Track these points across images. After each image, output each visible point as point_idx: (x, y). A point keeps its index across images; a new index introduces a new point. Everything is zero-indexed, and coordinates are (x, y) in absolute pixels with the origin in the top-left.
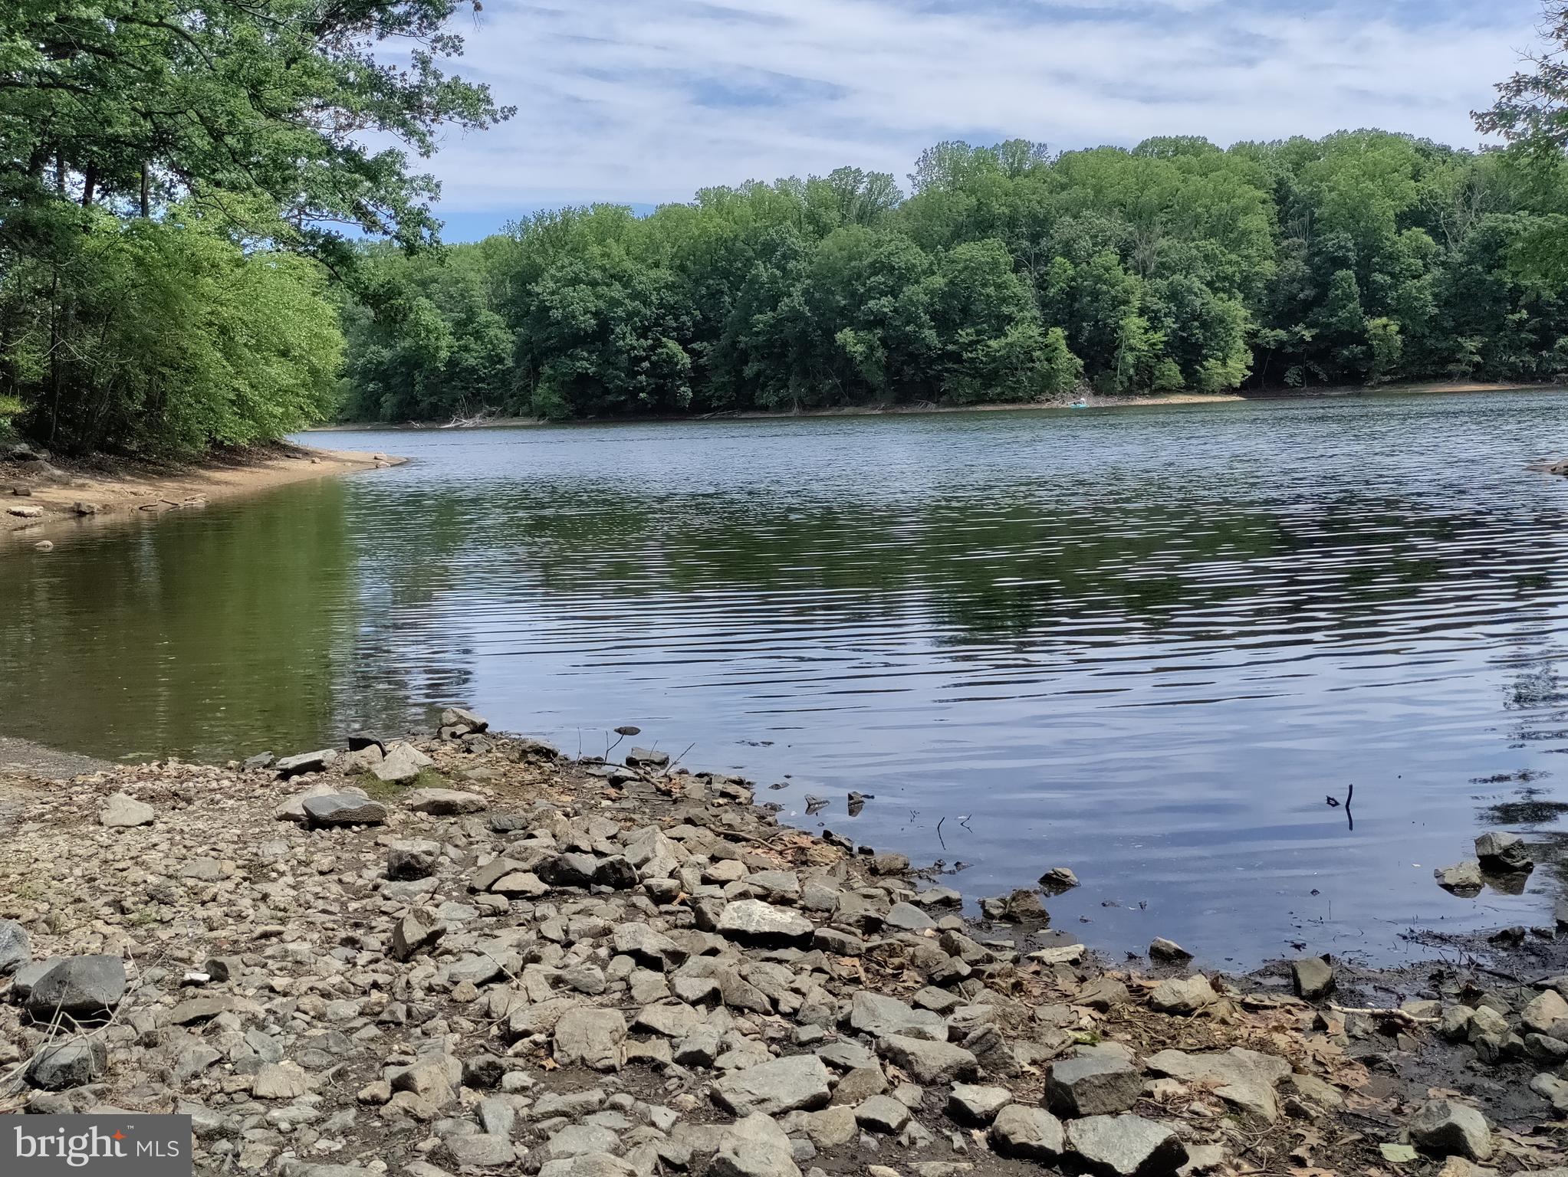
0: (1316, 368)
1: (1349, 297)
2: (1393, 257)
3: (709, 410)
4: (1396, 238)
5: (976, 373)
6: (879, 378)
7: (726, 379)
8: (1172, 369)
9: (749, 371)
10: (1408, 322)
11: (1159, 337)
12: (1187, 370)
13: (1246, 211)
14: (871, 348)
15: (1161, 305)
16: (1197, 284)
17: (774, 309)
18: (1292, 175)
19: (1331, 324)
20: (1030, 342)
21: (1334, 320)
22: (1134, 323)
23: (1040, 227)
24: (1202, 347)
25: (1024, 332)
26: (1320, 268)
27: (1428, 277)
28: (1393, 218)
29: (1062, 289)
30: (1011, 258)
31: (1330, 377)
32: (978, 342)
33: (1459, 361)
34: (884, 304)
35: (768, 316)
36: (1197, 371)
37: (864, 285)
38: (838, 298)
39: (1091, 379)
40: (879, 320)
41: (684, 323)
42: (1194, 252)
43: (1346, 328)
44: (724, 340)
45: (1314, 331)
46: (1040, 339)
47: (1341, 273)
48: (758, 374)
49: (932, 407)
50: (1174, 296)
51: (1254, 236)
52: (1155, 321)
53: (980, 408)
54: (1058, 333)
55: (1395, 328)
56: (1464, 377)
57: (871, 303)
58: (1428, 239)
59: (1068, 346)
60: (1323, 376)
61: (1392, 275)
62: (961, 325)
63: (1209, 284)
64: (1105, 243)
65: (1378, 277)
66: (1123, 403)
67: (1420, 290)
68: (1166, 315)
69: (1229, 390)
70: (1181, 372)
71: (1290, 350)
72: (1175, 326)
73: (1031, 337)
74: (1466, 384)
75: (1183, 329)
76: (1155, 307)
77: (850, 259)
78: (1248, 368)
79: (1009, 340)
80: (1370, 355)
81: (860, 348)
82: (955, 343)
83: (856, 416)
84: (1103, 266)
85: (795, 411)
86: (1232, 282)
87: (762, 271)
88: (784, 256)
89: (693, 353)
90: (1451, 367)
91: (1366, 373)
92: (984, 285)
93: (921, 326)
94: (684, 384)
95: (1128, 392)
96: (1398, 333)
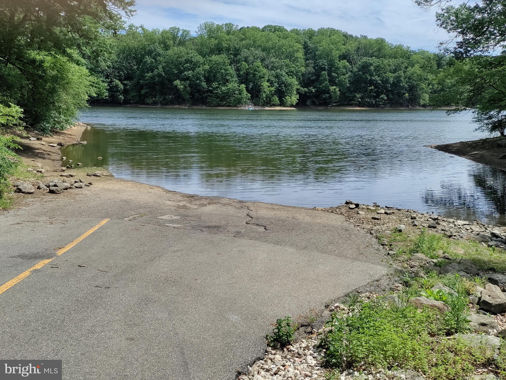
0: (315, 100)
1: (325, 80)
2: (338, 68)
3: (129, 103)
4: (339, 63)
5: (217, 97)
6: (188, 97)
7: (135, 94)
8: (276, 99)
9: (143, 92)
10: (341, 88)
11: (273, 89)
12: (280, 99)
13: (297, 51)
14: (185, 87)
15: (274, 79)
16: (284, 73)
17: (152, 72)
18: (308, 40)
19: (320, 87)
20: (235, 88)
21: (321, 86)
22: (266, 84)
23: (237, 52)
24: (285, 92)
25: (233, 85)
26: (317, 70)
27: (347, 75)
28: (338, 56)
29: (245, 72)
30: (229, 61)
31: (319, 103)
32: (218, 87)
33: (355, 100)
34: (189, 73)
35: (150, 74)
36: (284, 100)
37: (183, 66)
38: (174, 70)
39: (252, 101)
40: (188, 78)
41: (121, 74)
42: (283, 63)
43: (324, 89)
44: (135, 81)
45: (316, 89)
46: (238, 87)
47: (323, 72)
48: (146, 93)
49: (204, 107)
50: (277, 76)
51: (299, 59)
52: (272, 84)
53: (219, 108)
54: (243, 86)
55: (338, 90)
56: (356, 105)
57: (186, 73)
58: (348, 64)
59: (246, 90)
60: (317, 103)
61: (337, 73)
62: (214, 82)
63: (287, 73)
64: (257, 58)
65: (334, 74)
66: (262, 109)
67: (345, 79)
68: (275, 82)
69: (292, 106)
70: (279, 100)
71: (308, 94)
72: (277, 86)
73: (235, 87)
74: (356, 107)
75: (279, 87)
76: (272, 80)
77: (178, 57)
78: (297, 100)
79: (228, 87)
80: (330, 97)
81: (182, 87)
82: (212, 87)
83: (179, 108)
84: (257, 66)
85: (159, 106)
86: (293, 73)
87: (148, 59)
88: (155, 55)
89: (124, 84)
90: (352, 102)
91: (328, 102)
92: (221, 69)
93: (201, 81)
94: (121, 95)
95: (263, 105)
96: (339, 91)
